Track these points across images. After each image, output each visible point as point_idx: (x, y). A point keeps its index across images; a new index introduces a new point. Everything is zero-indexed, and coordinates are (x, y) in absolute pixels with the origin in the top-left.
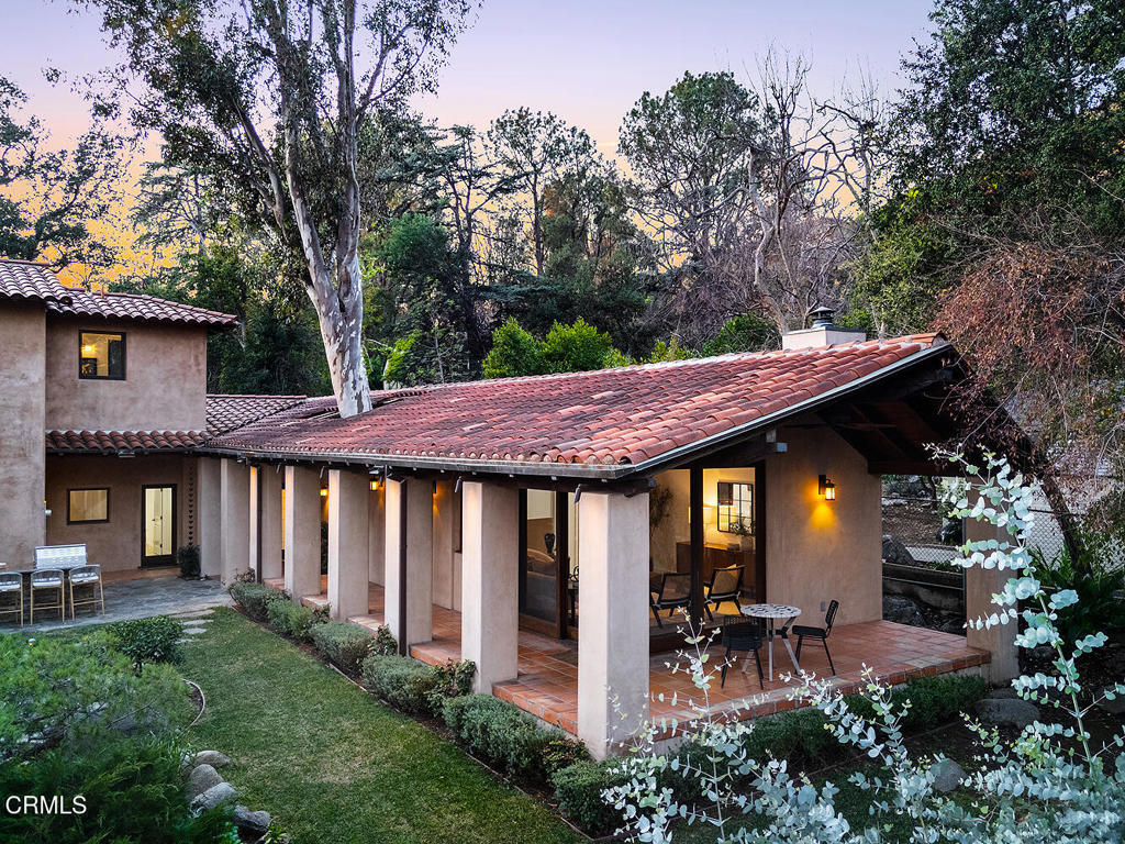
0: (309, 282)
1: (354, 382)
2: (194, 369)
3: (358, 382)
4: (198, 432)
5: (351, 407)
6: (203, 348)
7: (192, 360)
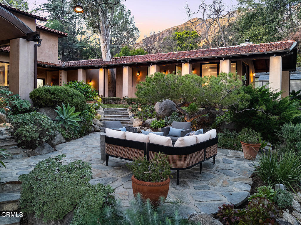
5: (108, 59)
6: (57, 41)
7: (55, 44)
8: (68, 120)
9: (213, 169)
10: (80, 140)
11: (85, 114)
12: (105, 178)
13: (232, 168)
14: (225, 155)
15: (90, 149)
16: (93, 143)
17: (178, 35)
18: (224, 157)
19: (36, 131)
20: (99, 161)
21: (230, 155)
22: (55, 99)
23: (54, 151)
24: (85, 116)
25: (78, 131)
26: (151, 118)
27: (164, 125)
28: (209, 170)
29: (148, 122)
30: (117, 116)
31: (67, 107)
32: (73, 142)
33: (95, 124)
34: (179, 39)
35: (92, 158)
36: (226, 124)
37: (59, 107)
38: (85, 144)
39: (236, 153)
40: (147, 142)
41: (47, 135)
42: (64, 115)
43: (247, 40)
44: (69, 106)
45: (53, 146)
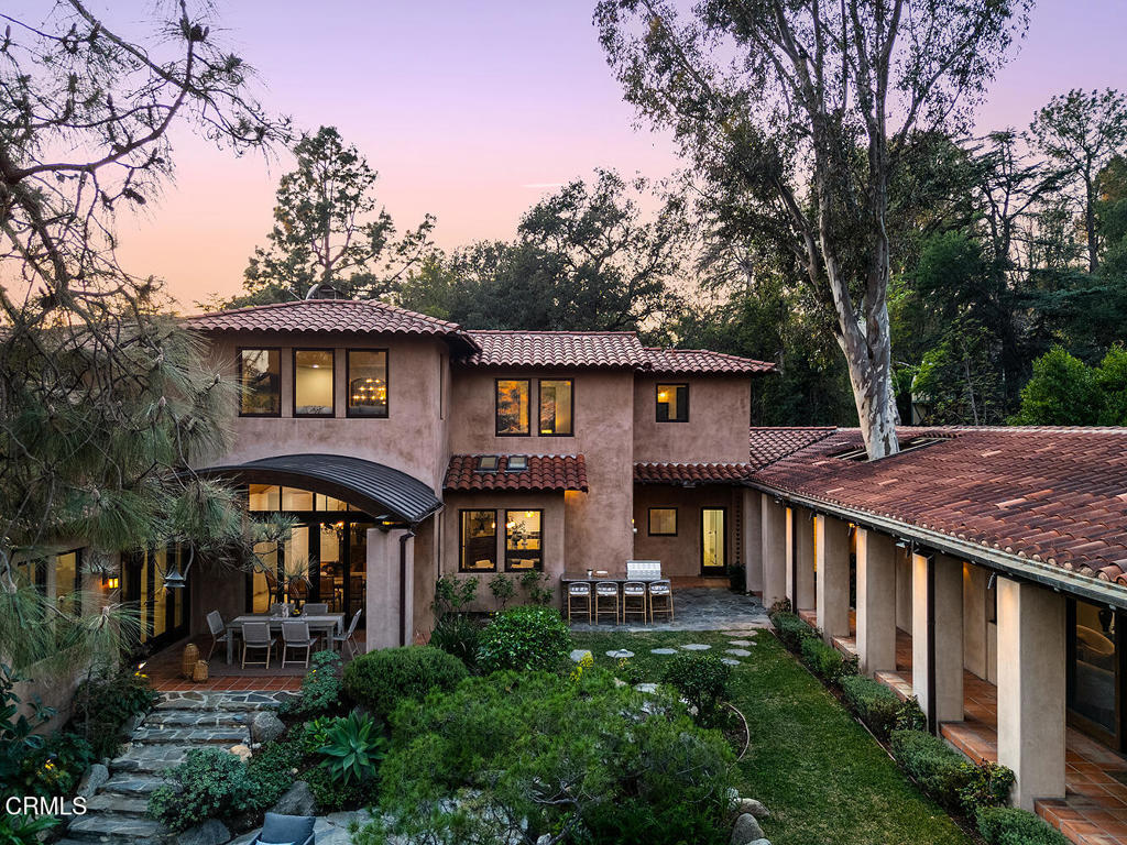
0: (840, 332)
1: (882, 425)
2: (740, 411)
3: (886, 424)
4: (743, 465)
5: (879, 449)
7: (739, 402)
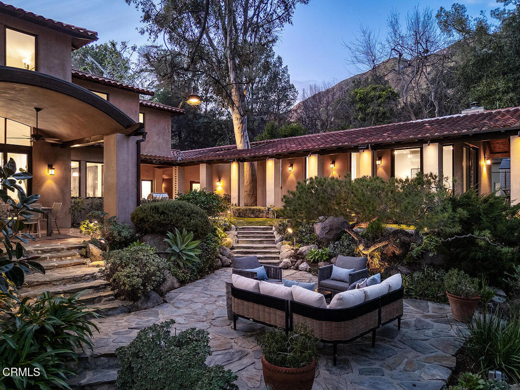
1: (246, 137)
4: (169, 156)
6: (170, 123)
7: (167, 127)
8: (184, 253)
9: (395, 340)
10: (201, 283)
11: (209, 240)
12: (230, 350)
13: (428, 338)
14: (421, 311)
15: (214, 299)
16: (219, 288)
17: (359, 94)
18: (418, 316)
19: (138, 276)
20: (224, 321)
21: (431, 313)
22: (165, 221)
23: (163, 303)
24: (208, 244)
25: (198, 268)
26: (307, 244)
27: (327, 257)
28: (389, 340)
29: (303, 251)
30: (256, 241)
31: (181, 233)
32: (190, 287)
33: (223, 255)
34: (361, 99)
35: (216, 316)
36: (430, 255)
37: (170, 234)
38: (207, 290)
39: (441, 309)
40: (289, 299)
41: (154, 281)
42: (177, 246)
43: (474, 104)
44: (185, 232)
45: (162, 294)
